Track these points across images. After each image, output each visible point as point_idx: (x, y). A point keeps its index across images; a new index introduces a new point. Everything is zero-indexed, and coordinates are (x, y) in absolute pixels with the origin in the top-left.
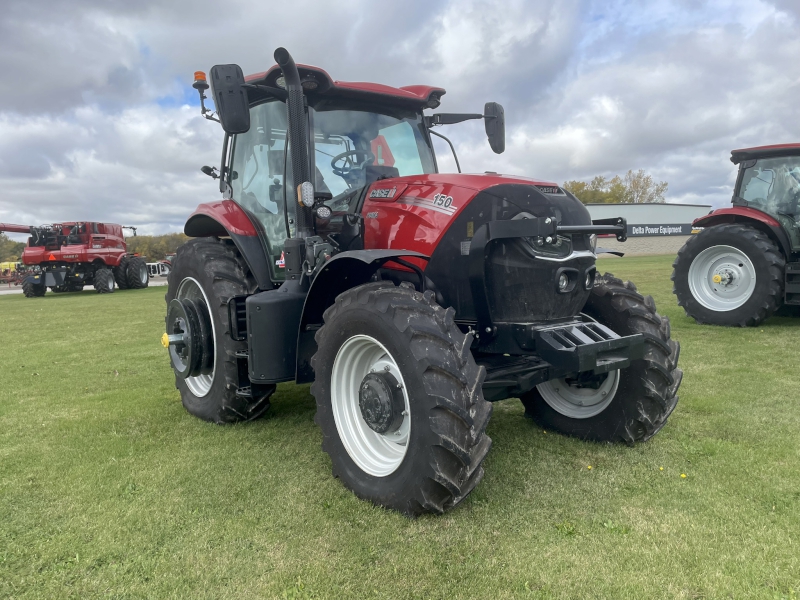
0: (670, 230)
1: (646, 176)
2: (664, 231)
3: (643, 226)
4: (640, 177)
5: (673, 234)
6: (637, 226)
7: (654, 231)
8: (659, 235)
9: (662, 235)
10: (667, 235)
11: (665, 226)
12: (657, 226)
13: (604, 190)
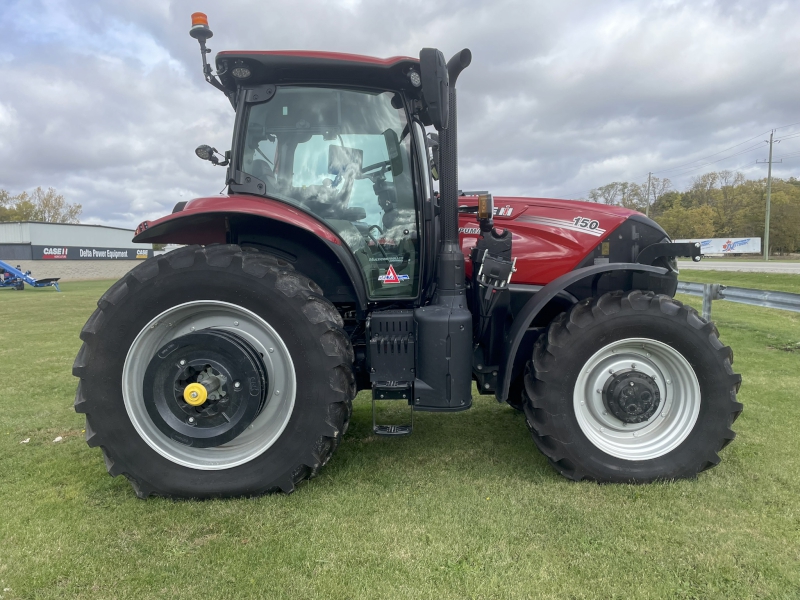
0: (117, 254)
1: (57, 195)
2: (112, 255)
3: (91, 249)
4: (51, 196)
5: (120, 259)
6: (84, 249)
7: (102, 254)
8: (107, 259)
9: (109, 259)
10: (114, 259)
11: (112, 250)
12: (105, 249)
13: (8, 207)
